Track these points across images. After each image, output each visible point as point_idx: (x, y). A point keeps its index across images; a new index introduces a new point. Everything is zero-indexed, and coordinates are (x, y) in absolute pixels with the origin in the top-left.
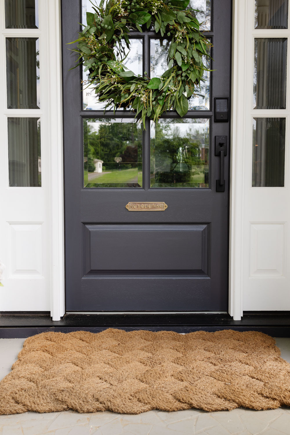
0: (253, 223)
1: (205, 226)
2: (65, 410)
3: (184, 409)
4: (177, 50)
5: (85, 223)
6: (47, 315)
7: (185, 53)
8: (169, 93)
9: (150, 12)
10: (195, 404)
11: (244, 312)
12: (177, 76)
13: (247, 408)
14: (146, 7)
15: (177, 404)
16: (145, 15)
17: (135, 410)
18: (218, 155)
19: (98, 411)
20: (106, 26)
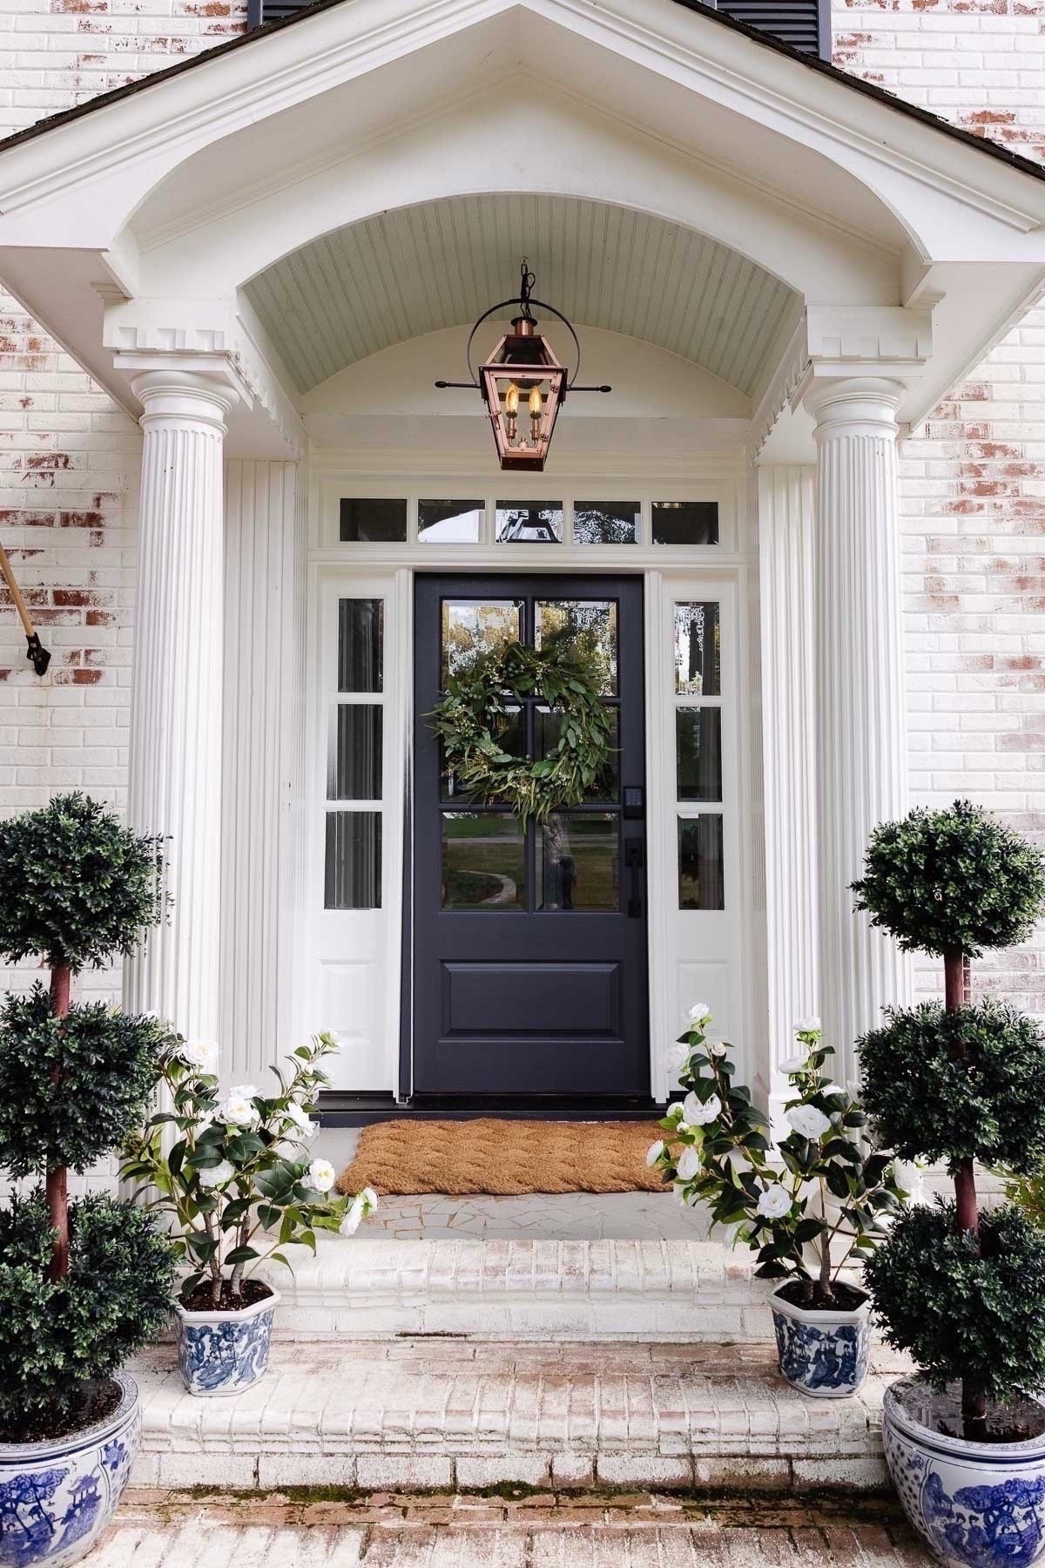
0: (682, 962)
1: (614, 966)
2: (432, 1192)
3: (573, 1191)
4: (570, 727)
5: (443, 961)
6: (387, 1095)
7: (579, 731)
8: (559, 782)
9: (534, 676)
10: (585, 1184)
11: (671, 1093)
12: (570, 759)
13: (647, 1190)
14: (527, 670)
15: (563, 1186)
16: (526, 680)
17: (514, 1190)
18: (629, 864)
19: (471, 1193)
20: (475, 696)
